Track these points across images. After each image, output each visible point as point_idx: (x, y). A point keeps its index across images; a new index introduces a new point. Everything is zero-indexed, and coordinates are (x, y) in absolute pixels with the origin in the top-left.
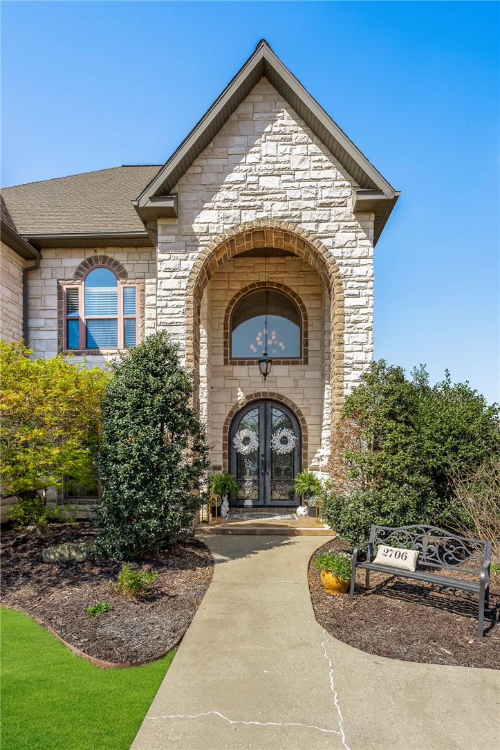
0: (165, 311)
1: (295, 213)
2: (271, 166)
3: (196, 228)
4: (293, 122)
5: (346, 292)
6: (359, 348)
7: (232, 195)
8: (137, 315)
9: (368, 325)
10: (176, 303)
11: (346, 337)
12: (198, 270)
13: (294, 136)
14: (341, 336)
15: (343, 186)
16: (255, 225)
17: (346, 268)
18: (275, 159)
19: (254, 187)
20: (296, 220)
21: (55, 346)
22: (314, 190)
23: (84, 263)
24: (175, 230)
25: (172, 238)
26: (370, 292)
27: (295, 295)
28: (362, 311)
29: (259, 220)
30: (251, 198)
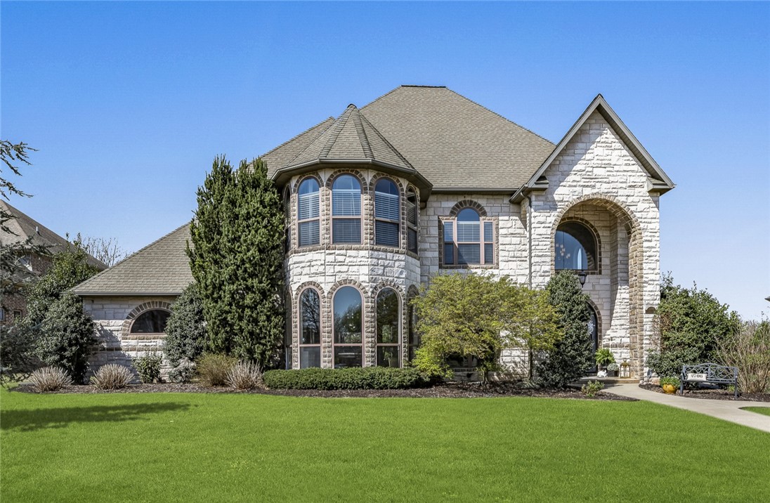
0: (537, 247)
1: (614, 190)
2: (600, 162)
3: (556, 197)
4: (613, 137)
5: (644, 239)
6: (652, 272)
7: (577, 178)
8: (494, 241)
9: (657, 258)
10: (544, 243)
11: (644, 265)
12: (557, 223)
13: (613, 144)
14: (642, 264)
15: (642, 176)
16: (591, 197)
17: (644, 224)
18: (602, 158)
19: (590, 174)
20: (615, 194)
21: (437, 262)
22: (625, 178)
23: (456, 205)
24: (543, 198)
25: (541, 203)
26: (658, 239)
27: (592, 227)
28: (653, 250)
29: (593, 194)
30: (588, 180)
